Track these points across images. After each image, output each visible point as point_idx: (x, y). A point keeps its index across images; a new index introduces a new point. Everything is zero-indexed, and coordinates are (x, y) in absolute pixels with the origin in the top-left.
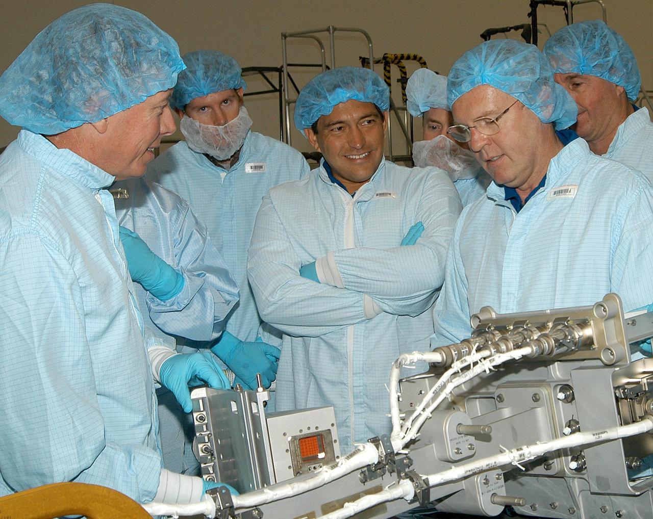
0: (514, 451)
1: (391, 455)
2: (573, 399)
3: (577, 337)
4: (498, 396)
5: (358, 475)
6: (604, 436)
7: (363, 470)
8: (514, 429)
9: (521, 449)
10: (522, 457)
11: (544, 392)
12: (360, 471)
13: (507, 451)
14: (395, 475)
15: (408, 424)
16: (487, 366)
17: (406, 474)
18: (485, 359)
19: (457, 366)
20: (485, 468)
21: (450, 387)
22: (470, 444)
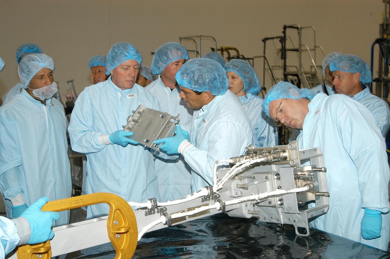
0: (256, 195)
1: (212, 193)
2: (280, 179)
3: (281, 155)
4: (253, 177)
5: (200, 199)
6: (289, 191)
7: (202, 197)
8: (258, 188)
9: (259, 194)
10: (259, 197)
11: (270, 176)
12: (201, 198)
13: (254, 195)
14: (214, 200)
15: (219, 183)
16: (248, 164)
17: (217, 200)
18: (247, 162)
19: (238, 164)
20: (246, 200)
21: (235, 171)
22: (241, 192)
